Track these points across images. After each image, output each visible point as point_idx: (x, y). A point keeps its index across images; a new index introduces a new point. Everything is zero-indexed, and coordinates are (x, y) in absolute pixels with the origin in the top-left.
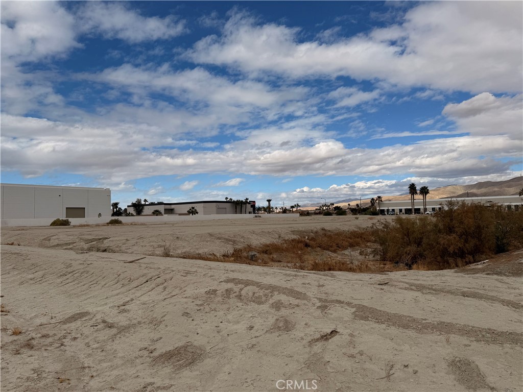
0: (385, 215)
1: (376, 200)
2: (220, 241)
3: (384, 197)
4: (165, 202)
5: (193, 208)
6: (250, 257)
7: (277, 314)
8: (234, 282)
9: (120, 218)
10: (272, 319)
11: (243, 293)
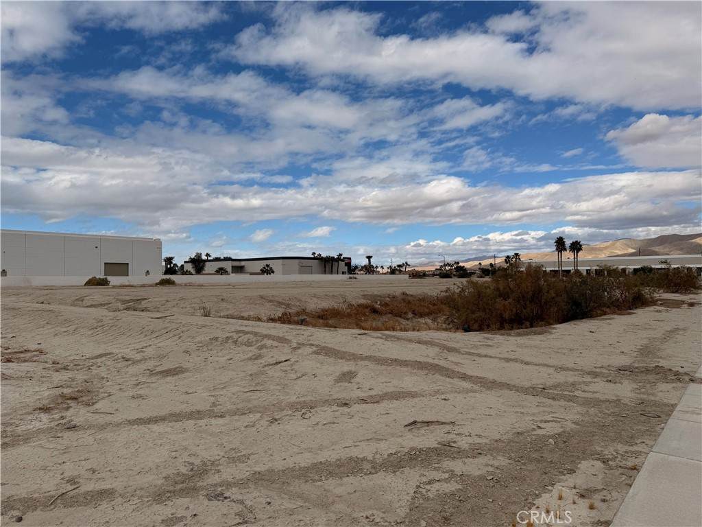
1: (513, 258)
2: (271, 304)
3: (524, 254)
4: (233, 257)
5: (268, 266)
6: (300, 322)
7: (257, 352)
8: (238, 332)
9: (173, 277)
10: (250, 354)
11: (239, 339)
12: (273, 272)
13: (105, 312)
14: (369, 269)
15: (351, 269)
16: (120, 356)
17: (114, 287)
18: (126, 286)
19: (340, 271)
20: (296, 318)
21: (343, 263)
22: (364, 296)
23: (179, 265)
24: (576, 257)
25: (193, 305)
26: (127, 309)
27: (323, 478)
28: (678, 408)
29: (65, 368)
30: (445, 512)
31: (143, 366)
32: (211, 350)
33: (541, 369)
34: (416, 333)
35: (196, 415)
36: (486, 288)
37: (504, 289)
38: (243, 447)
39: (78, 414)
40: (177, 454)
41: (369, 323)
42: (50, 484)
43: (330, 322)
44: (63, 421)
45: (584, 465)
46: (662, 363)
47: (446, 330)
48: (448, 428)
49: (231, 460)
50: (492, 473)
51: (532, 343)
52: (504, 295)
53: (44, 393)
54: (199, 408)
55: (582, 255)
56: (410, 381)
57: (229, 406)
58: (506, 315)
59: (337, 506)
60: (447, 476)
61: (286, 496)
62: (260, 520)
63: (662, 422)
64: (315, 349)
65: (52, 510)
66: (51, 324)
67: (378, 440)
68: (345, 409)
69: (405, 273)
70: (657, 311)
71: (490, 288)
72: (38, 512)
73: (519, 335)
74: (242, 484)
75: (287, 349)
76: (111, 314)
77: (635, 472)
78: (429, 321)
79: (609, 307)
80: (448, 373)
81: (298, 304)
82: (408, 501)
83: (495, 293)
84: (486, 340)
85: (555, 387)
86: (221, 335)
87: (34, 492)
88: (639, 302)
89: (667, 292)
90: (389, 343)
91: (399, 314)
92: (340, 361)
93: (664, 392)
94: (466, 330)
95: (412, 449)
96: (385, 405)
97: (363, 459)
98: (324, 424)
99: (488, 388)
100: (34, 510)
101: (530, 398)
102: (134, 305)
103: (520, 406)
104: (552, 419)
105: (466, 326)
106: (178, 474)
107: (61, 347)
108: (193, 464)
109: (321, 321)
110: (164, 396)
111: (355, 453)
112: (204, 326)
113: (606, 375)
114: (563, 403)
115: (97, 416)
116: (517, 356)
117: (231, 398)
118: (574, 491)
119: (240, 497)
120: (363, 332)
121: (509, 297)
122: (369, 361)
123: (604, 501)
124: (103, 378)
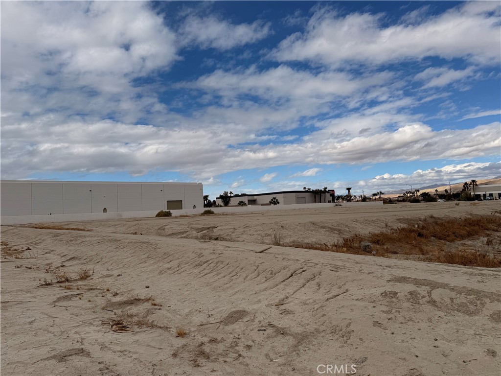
0: (482, 200)
1: (470, 184)
2: (324, 230)
3: (479, 180)
4: (248, 194)
5: (275, 198)
9: (213, 209)
12: (278, 203)
14: (348, 198)
15: (335, 199)
17: (176, 217)
19: (327, 201)
20: (356, 244)
21: (329, 194)
23: (212, 201)
69: (380, 200)
102: (208, 233)
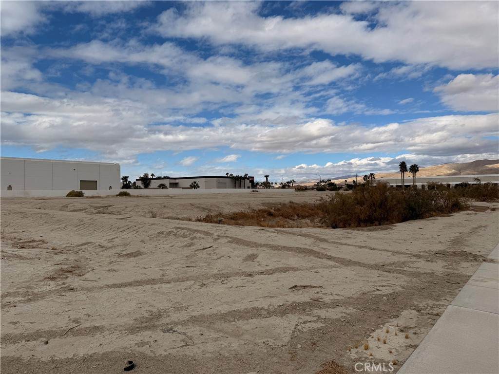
1: (369, 177)
3: (377, 174)
5: (195, 182)
6: (218, 222)
7: (190, 241)
8: (177, 228)
9: (128, 191)
10: (186, 243)
11: (178, 233)
12: (199, 187)
13: (85, 215)
14: (267, 185)
15: (254, 185)
16: (97, 244)
17: (87, 197)
18: (96, 197)
19: (246, 186)
20: (215, 219)
21: (248, 181)
22: (263, 204)
23: (132, 182)
24: (414, 176)
25: (144, 210)
26: (99, 212)
27: (236, 320)
28: (472, 278)
29: (61, 252)
30: (314, 340)
31: (113, 251)
32: (159, 240)
33: (383, 253)
34: (298, 229)
35: (152, 282)
36: (349, 198)
37: (361, 198)
38: (184, 301)
39: (73, 281)
40: (141, 306)
41: (267, 223)
42: (62, 323)
43: (239, 222)
44: (65, 286)
45: (405, 313)
46: (467, 249)
47: (320, 227)
48: (318, 290)
49: (176, 309)
50: (345, 317)
51: (379, 236)
52: (361, 203)
53: (50, 268)
54: (153, 277)
55: (418, 175)
56: (293, 261)
57: (173, 276)
58: (362, 217)
59: (245, 336)
60: (315, 319)
61: (212, 331)
62: (196, 344)
63: (460, 287)
64: (230, 239)
65: (66, 338)
66: (48, 223)
67: (271, 297)
68: (250, 278)
69: (292, 187)
70: (468, 214)
71: (351, 198)
72: (57, 339)
73: (370, 230)
74: (184, 323)
75: (210, 240)
76: (88, 216)
77: (438, 316)
78: (308, 221)
79: (434, 211)
80: (319, 255)
81: (217, 209)
82: (290, 333)
83: (355, 201)
84: (347, 234)
85: (391, 264)
86: (166, 231)
87: (53, 327)
88: (456, 207)
89: (478, 201)
90: (279, 236)
91: (287, 216)
92: (246, 247)
93: (465, 267)
94: (334, 228)
95: (294, 302)
96: (276, 275)
97: (262, 309)
98: (237, 287)
99: (346, 265)
100: (55, 338)
101: (373, 271)
102: (103, 210)
103: (366, 276)
104: (387, 285)
105: (334, 225)
106: (143, 317)
107: (57, 238)
108: (152, 311)
109: (233, 221)
110: (130, 270)
111: (257, 305)
112: (154, 224)
113: (426, 257)
114: (395, 274)
115: (86, 283)
116: (367, 244)
117: (174, 271)
118: (397, 328)
119: (183, 331)
120: (262, 228)
121: (364, 204)
122: (266, 247)
123: (415, 334)
124: (87, 259)
